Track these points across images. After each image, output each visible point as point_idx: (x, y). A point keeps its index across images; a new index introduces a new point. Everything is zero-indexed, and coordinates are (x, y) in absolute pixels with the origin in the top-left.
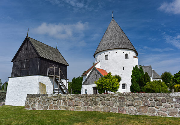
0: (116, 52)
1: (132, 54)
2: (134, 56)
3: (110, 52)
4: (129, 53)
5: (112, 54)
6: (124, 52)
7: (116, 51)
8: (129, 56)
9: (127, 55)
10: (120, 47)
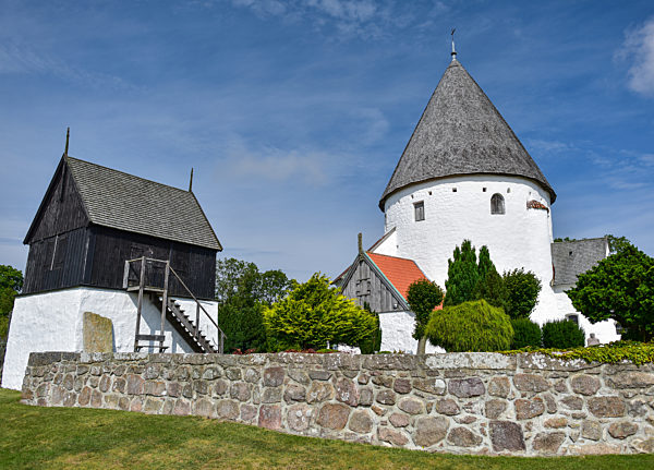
0: (455, 191)
1: (519, 193)
2: (531, 199)
3: (429, 189)
4: (508, 191)
5: (438, 196)
6: (484, 190)
7: (454, 185)
8: (507, 204)
9: (497, 200)
10: (470, 168)
